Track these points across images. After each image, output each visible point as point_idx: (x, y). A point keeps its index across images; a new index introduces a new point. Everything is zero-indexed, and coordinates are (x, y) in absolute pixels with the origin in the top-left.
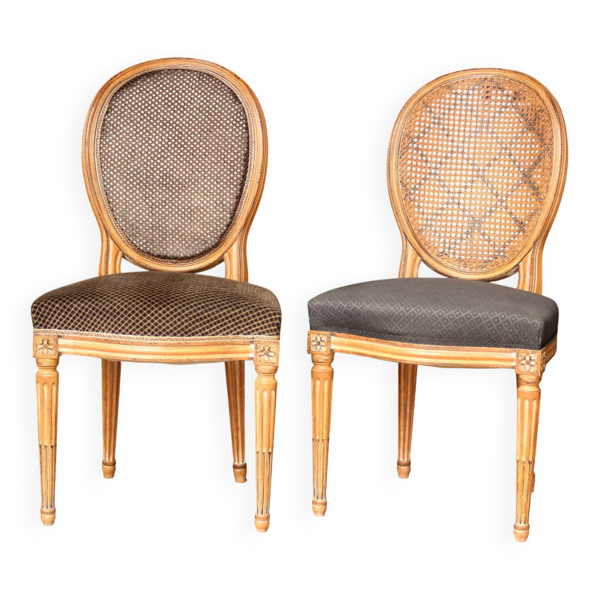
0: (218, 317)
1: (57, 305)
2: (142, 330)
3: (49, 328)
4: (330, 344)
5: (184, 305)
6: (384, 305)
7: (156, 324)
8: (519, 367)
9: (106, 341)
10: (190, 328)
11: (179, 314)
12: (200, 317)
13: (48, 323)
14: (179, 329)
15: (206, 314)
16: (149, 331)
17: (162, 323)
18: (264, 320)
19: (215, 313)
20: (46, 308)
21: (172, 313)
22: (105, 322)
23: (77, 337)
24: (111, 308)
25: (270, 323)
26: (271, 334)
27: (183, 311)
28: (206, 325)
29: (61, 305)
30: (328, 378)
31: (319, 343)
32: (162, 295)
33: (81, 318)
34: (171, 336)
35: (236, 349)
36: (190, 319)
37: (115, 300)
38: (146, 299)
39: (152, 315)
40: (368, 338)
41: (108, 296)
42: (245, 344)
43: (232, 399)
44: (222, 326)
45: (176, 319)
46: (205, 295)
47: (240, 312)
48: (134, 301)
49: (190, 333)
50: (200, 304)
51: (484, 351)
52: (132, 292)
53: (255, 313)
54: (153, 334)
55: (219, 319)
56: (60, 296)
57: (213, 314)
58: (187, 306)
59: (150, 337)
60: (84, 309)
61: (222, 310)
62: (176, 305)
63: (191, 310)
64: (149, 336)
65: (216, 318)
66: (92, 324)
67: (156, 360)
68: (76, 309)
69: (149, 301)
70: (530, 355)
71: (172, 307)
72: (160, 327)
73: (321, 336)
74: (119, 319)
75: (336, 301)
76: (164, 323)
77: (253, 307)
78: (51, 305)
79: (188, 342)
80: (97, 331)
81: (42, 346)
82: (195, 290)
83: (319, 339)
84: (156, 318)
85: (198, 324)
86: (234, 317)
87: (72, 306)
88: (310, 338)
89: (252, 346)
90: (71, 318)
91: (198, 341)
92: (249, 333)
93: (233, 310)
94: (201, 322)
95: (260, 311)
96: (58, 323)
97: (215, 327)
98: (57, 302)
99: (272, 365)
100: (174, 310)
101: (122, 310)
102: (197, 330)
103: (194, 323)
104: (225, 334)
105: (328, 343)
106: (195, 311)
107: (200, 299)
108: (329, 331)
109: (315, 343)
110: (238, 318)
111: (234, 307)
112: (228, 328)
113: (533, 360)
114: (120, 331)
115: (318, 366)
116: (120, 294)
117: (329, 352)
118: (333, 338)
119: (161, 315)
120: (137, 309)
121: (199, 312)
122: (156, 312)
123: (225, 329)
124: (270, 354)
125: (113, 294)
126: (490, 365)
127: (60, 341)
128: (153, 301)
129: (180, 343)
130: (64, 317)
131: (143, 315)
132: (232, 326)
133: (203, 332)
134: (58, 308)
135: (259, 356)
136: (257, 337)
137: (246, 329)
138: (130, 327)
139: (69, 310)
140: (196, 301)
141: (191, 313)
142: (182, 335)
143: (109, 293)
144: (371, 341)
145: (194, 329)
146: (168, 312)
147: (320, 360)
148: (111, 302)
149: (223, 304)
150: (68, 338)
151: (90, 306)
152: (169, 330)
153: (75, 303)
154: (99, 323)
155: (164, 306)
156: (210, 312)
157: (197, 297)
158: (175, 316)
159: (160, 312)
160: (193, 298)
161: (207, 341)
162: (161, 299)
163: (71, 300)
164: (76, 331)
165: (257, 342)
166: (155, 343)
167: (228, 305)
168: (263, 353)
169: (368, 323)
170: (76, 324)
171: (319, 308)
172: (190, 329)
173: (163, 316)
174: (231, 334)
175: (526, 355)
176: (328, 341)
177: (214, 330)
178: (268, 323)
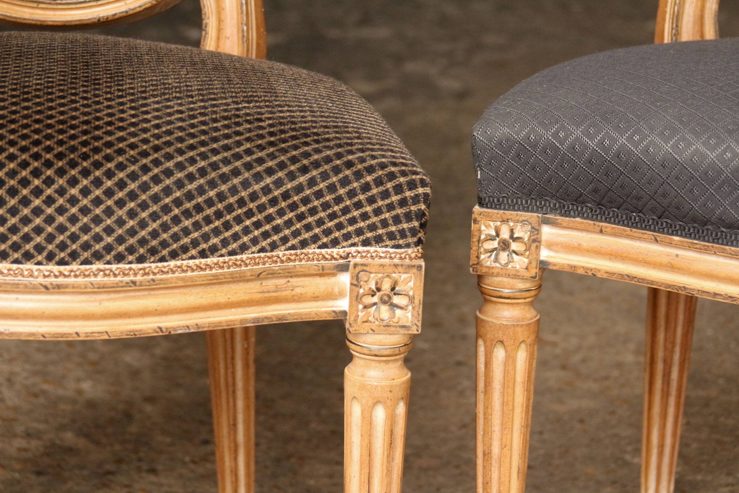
0: (247, 199)
2: (16, 247)
4: (538, 248)
5: (145, 169)
6: (717, 145)
7: (61, 229)
10: (165, 236)
11: (132, 196)
12: (194, 202)
14: (132, 241)
15: (212, 193)
16: (39, 248)
17: (79, 224)
18: (380, 203)
19: (240, 188)
21: (109, 193)
25: (399, 211)
26: (401, 242)
27: (144, 187)
28: (212, 226)
30: (529, 341)
31: (505, 246)
32: (73, 137)
34: (108, 263)
35: (298, 291)
36: (166, 209)
38: (24, 150)
39: (49, 201)
40: (660, 236)
42: (322, 273)
43: (222, 371)
44: (258, 225)
45: (121, 213)
46: (204, 132)
47: (312, 182)
49: (165, 252)
50: (192, 161)
53: (355, 185)
54: (50, 257)
55: (251, 205)
57: (234, 190)
58: (156, 171)
59: (41, 267)
61: (258, 177)
62: (121, 167)
63: (167, 182)
64: (39, 263)
65: (241, 203)
67: (63, 335)
69: (36, 157)
71: (109, 174)
72: (74, 238)
73: (512, 224)
75: (563, 128)
76: (85, 225)
77: (349, 164)
79: (159, 277)
82: (170, 115)
83: (505, 234)
84: (61, 211)
85: (187, 223)
86: (296, 198)
88: (480, 231)
89: (345, 279)
91: (189, 274)
92: (335, 243)
93: (292, 176)
94: (199, 217)
95: (369, 178)
97: (237, 228)
99: (402, 331)
100: (116, 184)
102: (186, 240)
103: (176, 220)
104: (268, 248)
105: (534, 245)
106: (180, 184)
107: (191, 147)
108: (537, 212)
109: (495, 244)
110: (306, 201)
111: (292, 168)
112: (277, 229)
115: (500, 306)
117: (534, 271)
118: (547, 231)
119: (78, 201)
121: (191, 187)
122: (61, 192)
123: (266, 235)
124: (396, 300)
128: (48, 156)
129: (134, 283)
131: (20, 202)
132: (289, 223)
133: (204, 246)
135: (365, 307)
136: (359, 253)
137: (328, 232)
140: (181, 152)
141: (167, 191)
142: (141, 260)
144: (670, 244)
145: (176, 238)
146: (98, 192)
147: (506, 292)
149: (260, 161)
152: (102, 244)
155: (85, 173)
156: (224, 188)
157: (181, 140)
158: (121, 203)
159: (74, 191)
160: (169, 144)
161: (214, 271)
162: (73, 149)
165: (359, 268)
166: (59, 286)
167: (275, 161)
168: (375, 299)
169: (664, 195)
171: (510, 147)
172: (164, 240)
173: (81, 204)
174: (283, 248)
177: (236, 237)
178: (394, 213)
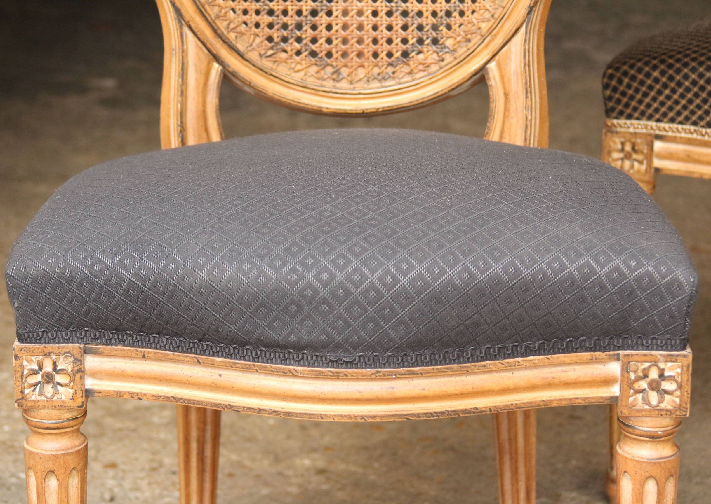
1: (656, 74)
8: (631, 399)
13: (635, 109)
20: (633, 78)
23: (695, 139)
29: (663, 73)
51: (535, 366)
56: (664, 54)
68: (694, 83)
70: (662, 365)
78: (644, 72)
81: (621, 156)
87: (686, 77)
90: (683, 102)
96: (657, 110)
98: (655, 68)
113: (671, 378)
126: (551, 401)
127: (658, 146)
130: (668, 97)
134: (656, 80)
139: (679, 84)
150: (674, 141)
153: (693, 70)
163: (686, 65)
164: (693, 128)
170: (693, 113)
175: (650, 367)
176: (78, 371)
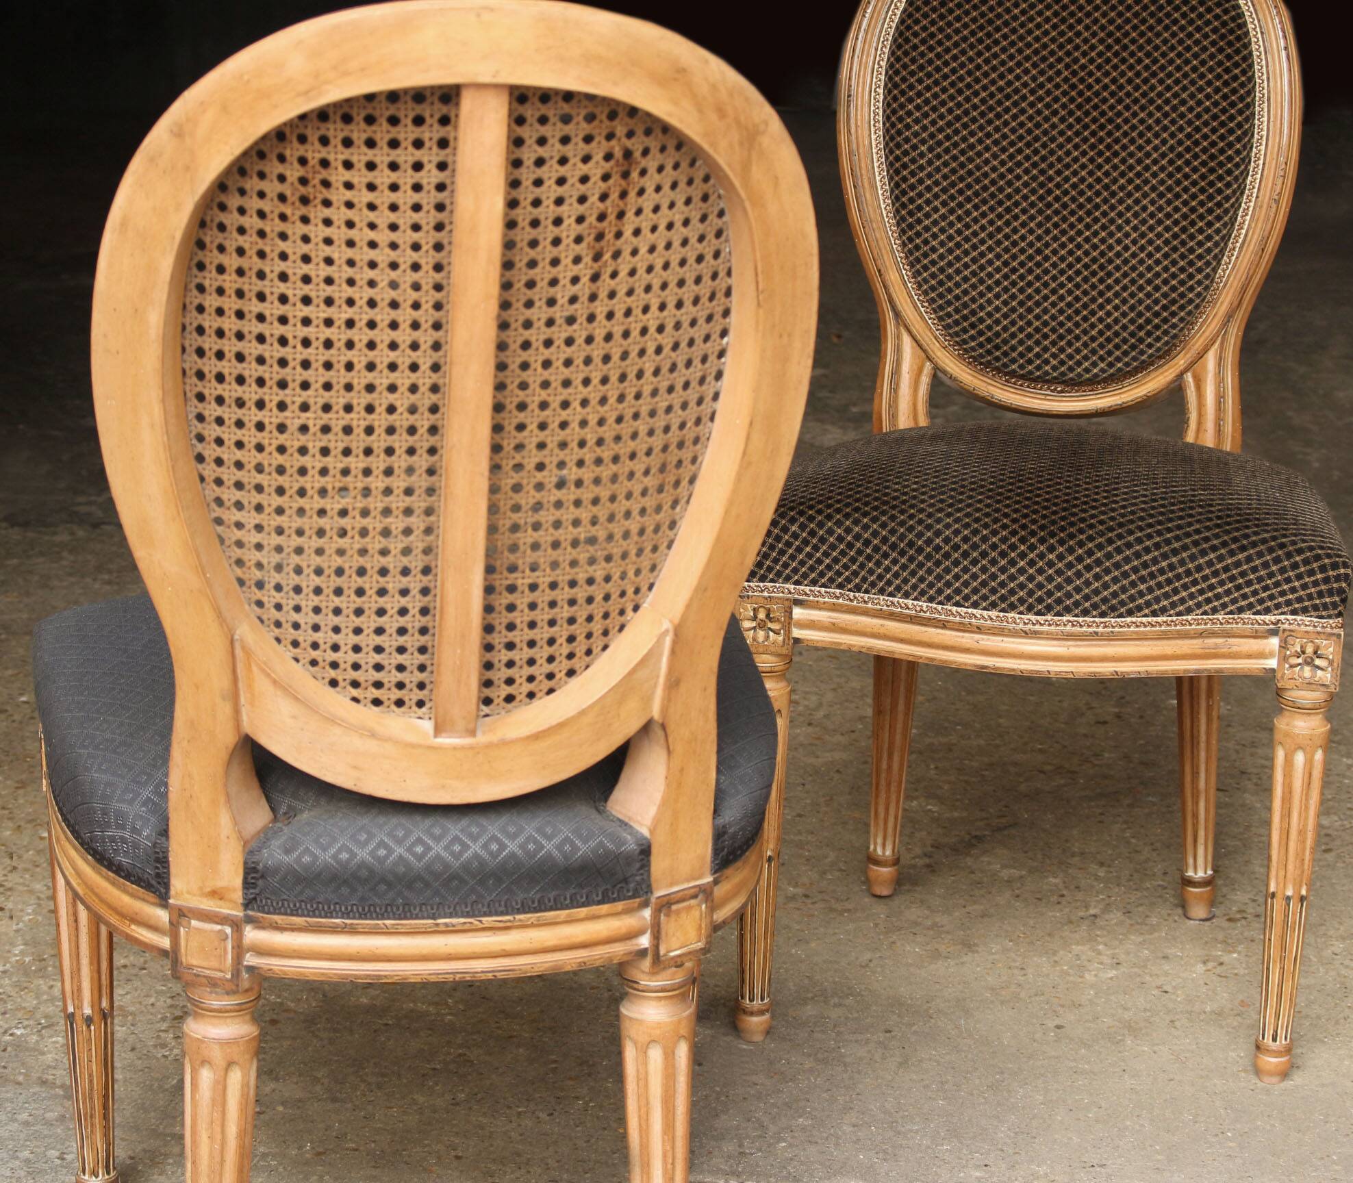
0: (1193, 570)
1: (794, 528)
2: (1003, 598)
3: (772, 581)
5: (1110, 541)
7: (1040, 586)
9: (912, 620)
10: (1123, 596)
11: (1098, 562)
12: (1149, 570)
13: (770, 569)
14: (1096, 599)
15: (1164, 564)
16: (1022, 601)
17: (1055, 583)
18: (1307, 579)
19: (1187, 560)
21: (1080, 559)
22: (913, 573)
23: (841, 605)
24: (929, 542)
25: (1323, 587)
26: (1324, 613)
27: (1108, 556)
28: (1163, 590)
29: (803, 527)
32: (1055, 513)
33: (853, 560)
34: (1076, 616)
35: (1234, 649)
36: (1125, 575)
37: (939, 521)
38: (1014, 521)
39: (1032, 563)
41: (921, 511)
42: (1256, 636)
44: (1201, 592)
45: (1089, 575)
46: (1162, 514)
47: (1249, 559)
48: (986, 526)
49: (1123, 610)
50: (1150, 537)
52: (980, 501)
53: (1286, 563)
54: (1030, 609)
55: (1197, 575)
57: (1182, 562)
58: (1119, 543)
59: (1022, 616)
60: (862, 541)
61: (1203, 553)
62: (1091, 539)
63: (1127, 552)
64: (1021, 613)
65: (1188, 573)
66: (880, 577)
67: (1037, 672)
68: (840, 539)
69: (1024, 527)
71: (1081, 544)
72: (1050, 594)
74: (947, 571)
76: (1059, 583)
77: (1282, 546)
79: (1117, 629)
80: (891, 595)
81: (754, 624)
82: (1135, 498)
84: (1040, 571)
85: (1142, 587)
86: (1234, 571)
87: (830, 532)
89: (1275, 642)
90: (828, 561)
91: (1142, 629)
92: (1267, 611)
93: (1232, 553)
94: (1152, 583)
95: (1298, 558)
96: (795, 571)
97: (1184, 593)
98: (793, 520)
99: (1322, 689)
100: (1086, 552)
101: (956, 548)
102: (1141, 601)
103: (1133, 584)
104: (1209, 611)
106: (1137, 555)
107: (1150, 526)
110: (1243, 574)
111: (1233, 546)
112: (1218, 597)
114: (949, 598)
116: (951, 506)
119: (1054, 564)
120: (994, 547)
121: (1147, 557)
122: (1041, 556)
123: (1208, 601)
124: (1318, 662)
125: (932, 505)
127: (798, 612)
128: (1033, 527)
129: (1096, 633)
130: (809, 556)
131: (1009, 562)
132: (1228, 592)
133: (1156, 606)
134: (795, 536)
135: (1291, 666)
136: (1287, 620)
137: (1261, 601)
138: (975, 591)
139: (823, 540)
140: (1141, 529)
141: (1127, 560)
142: (1103, 615)
143: (923, 501)
145: (1132, 598)
146: (1070, 558)
148: (929, 527)
149: (1207, 539)
150: (816, 606)
151: (875, 534)
152: (1072, 600)
153: (839, 523)
154: (896, 575)
155: (1062, 542)
156: (1174, 559)
157: (1142, 519)
158: (1088, 568)
160: (1132, 522)
161: (1163, 628)
162: (1053, 523)
163: (829, 517)
164: (838, 591)
165: (1287, 633)
166: (1036, 632)
167: (1220, 540)
168: (1300, 660)
170: (839, 574)
172: (1123, 600)
174: (1222, 612)
177: (1183, 601)
178: (1318, 588)
